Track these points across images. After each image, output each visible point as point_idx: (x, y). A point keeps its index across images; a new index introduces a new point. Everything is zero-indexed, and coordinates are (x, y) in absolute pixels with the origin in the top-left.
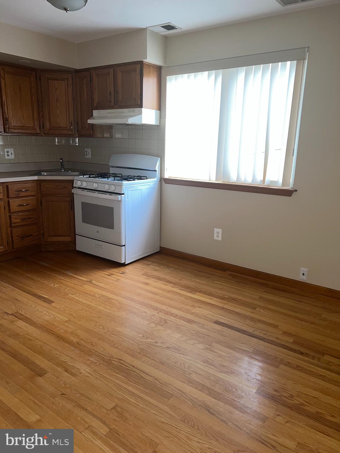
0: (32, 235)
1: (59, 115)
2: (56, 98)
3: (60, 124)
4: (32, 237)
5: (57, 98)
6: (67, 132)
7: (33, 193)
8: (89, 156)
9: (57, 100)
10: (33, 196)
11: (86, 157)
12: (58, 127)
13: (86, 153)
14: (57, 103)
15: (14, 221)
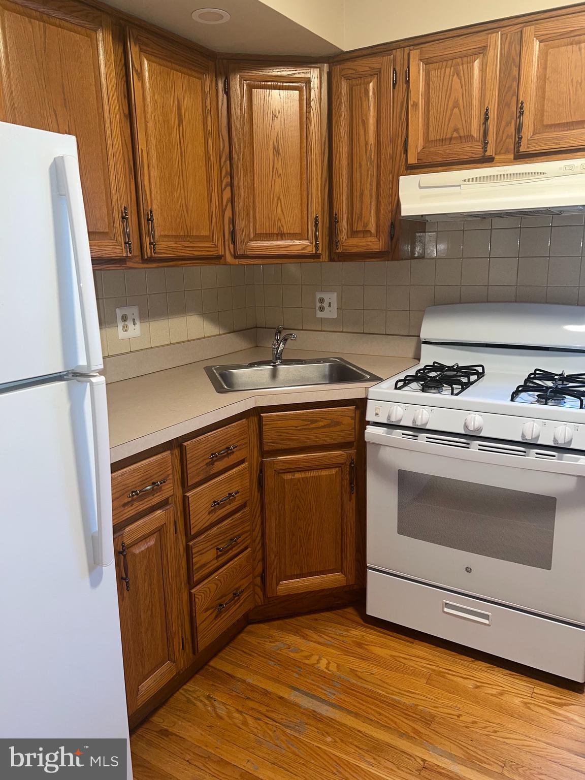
2: (274, 145)
3: (283, 226)
6: (303, 250)
8: (331, 312)
11: (321, 315)
12: (277, 234)
13: (318, 305)
14: (276, 161)
15: (200, 560)
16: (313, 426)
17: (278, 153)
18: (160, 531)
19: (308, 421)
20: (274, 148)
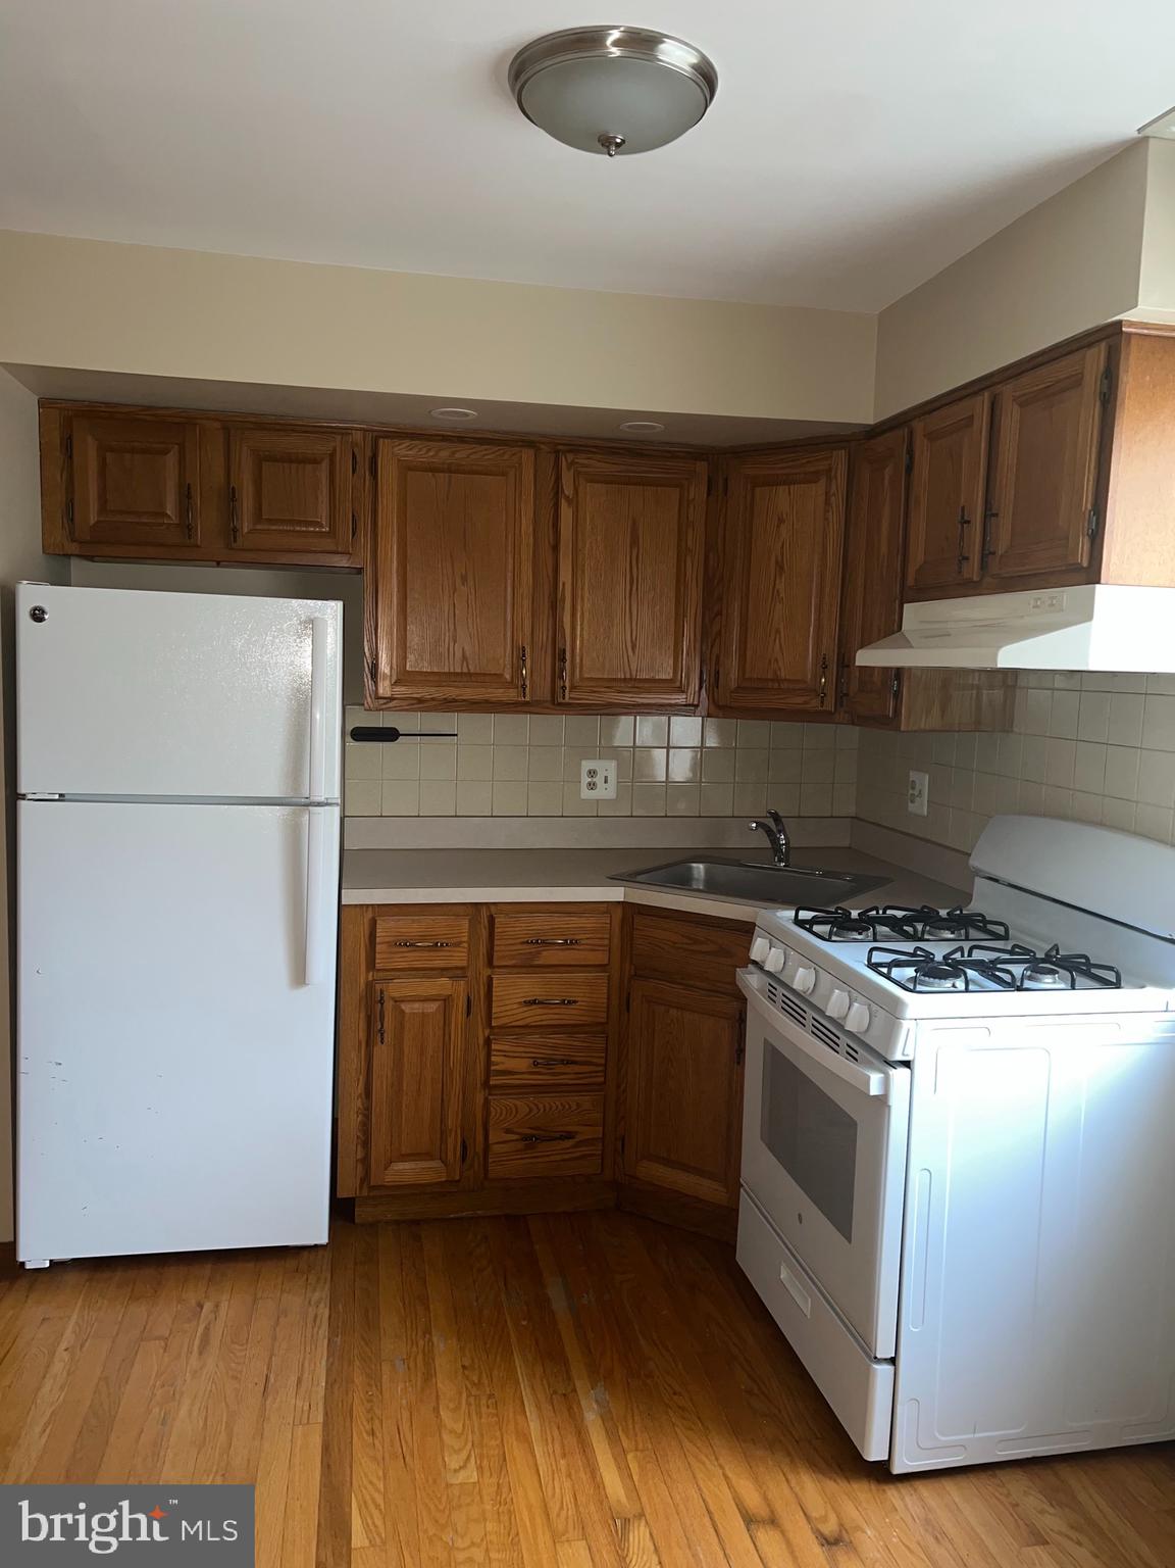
0: (569, 1136)
1: (778, 631)
2: (777, 557)
3: (780, 669)
4: (571, 1142)
5: (780, 559)
6: (805, 703)
7: (600, 958)
8: (921, 807)
9: (780, 567)
10: (602, 967)
11: (912, 807)
12: (772, 680)
13: (911, 792)
14: (777, 582)
15: (503, 1063)
16: (694, 947)
17: (782, 568)
18: (446, 1001)
19: (690, 939)
20: (777, 562)
